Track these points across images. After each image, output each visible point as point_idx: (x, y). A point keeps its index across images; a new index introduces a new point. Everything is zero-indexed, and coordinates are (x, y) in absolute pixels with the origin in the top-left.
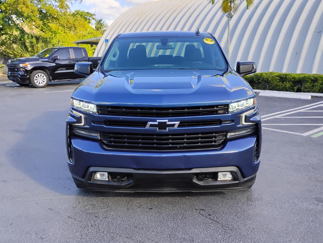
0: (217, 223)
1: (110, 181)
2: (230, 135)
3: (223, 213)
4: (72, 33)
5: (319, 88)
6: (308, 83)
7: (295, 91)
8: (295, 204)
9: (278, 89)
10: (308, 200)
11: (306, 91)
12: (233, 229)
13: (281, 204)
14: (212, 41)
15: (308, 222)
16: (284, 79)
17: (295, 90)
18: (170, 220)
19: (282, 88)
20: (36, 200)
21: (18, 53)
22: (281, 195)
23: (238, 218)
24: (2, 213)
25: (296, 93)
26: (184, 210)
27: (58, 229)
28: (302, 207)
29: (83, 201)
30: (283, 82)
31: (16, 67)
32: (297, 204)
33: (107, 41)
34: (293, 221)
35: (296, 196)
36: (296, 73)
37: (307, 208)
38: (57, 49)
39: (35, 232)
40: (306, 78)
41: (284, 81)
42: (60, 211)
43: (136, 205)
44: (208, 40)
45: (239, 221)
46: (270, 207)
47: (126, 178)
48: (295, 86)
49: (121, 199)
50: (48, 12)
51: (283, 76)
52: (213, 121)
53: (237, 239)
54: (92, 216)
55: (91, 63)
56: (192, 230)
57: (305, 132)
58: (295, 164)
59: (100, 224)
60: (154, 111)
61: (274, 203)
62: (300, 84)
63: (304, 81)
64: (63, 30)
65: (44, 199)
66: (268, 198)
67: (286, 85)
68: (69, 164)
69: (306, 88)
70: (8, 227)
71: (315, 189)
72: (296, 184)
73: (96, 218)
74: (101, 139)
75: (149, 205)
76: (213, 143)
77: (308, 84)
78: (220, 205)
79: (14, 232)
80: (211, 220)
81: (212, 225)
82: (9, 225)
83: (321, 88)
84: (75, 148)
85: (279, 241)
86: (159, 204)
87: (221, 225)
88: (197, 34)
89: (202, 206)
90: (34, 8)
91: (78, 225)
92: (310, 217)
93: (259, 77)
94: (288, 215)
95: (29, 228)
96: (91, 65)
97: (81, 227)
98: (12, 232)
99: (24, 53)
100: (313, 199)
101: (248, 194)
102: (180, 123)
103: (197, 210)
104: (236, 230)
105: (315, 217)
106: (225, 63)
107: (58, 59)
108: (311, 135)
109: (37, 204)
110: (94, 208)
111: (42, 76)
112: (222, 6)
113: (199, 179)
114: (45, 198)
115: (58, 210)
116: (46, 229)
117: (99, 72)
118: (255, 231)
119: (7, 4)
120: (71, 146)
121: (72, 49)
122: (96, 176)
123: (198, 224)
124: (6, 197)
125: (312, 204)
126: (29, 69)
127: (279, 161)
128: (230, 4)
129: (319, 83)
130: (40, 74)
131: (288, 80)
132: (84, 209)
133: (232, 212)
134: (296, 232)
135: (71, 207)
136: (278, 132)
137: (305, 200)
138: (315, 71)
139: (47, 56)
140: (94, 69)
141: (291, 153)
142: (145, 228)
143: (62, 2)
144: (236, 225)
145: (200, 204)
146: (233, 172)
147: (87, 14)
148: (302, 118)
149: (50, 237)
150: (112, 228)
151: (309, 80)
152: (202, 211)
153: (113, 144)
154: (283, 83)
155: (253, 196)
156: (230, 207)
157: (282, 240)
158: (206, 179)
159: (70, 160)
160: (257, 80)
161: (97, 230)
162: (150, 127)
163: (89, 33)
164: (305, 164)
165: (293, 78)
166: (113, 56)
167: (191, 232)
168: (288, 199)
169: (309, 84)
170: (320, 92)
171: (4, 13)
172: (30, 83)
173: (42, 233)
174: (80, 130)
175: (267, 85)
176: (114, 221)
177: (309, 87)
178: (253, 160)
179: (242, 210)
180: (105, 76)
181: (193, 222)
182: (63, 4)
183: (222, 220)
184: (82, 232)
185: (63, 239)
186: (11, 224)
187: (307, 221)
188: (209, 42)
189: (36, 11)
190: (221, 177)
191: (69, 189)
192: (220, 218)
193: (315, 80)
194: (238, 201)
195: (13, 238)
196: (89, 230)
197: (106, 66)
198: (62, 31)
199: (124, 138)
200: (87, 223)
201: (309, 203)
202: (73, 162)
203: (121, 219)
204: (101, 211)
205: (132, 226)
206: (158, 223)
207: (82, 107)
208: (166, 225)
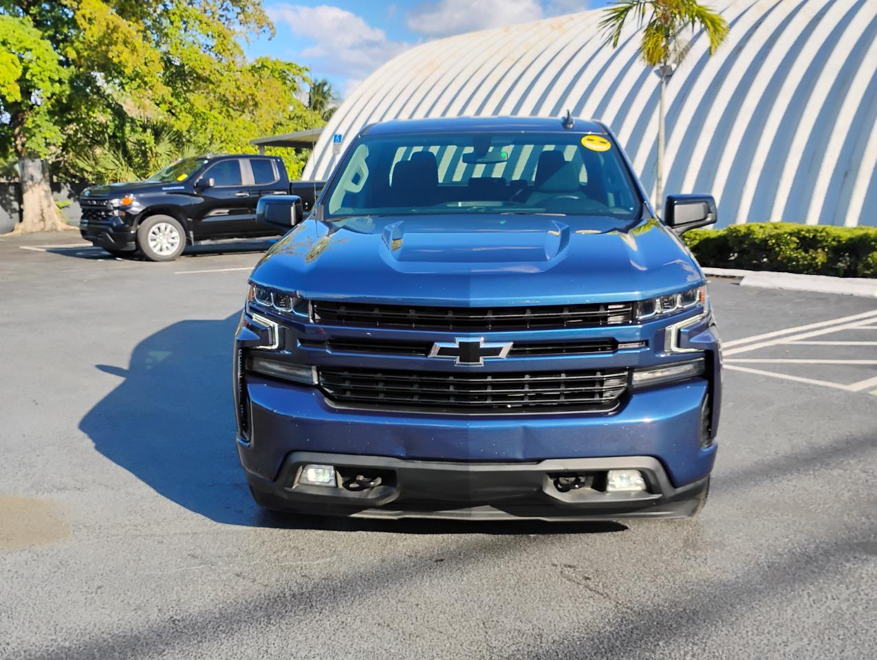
0: (605, 598)
1: (340, 488)
3: (620, 575)
4: (247, 117)
8: (808, 557)
9: (793, 269)
10: (842, 550)
11: (869, 274)
14: (604, 143)
15: (836, 601)
16: (809, 242)
17: (841, 272)
18: (487, 589)
19: (803, 266)
20: (157, 533)
21: (107, 169)
22: (773, 535)
25: (843, 279)
26: (523, 566)
29: (272, 539)
30: (806, 251)
31: (103, 208)
32: (814, 559)
33: (338, 139)
38: (207, 159)
39: (157, 606)
41: (811, 247)
42: (215, 561)
43: (404, 551)
44: (592, 140)
45: (661, 594)
47: (379, 481)
50: (187, 64)
51: (807, 235)
52: (597, 343)
53: (651, 634)
54: (294, 573)
55: (297, 197)
56: (540, 612)
57: (856, 381)
59: (313, 592)
60: (450, 315)
63: (864, 246)
64: (224, 110)
65: (177, 531)
66: (739, 542)
68: (240, 446)
70: (93, 595)
73: (305, 578)
74: (319, 384)
75: (436, 553)
76: (597, 398)
78: (616, 555)
79: (106, 606)
81: (591, 602)
82: (94, 590)
84: (254, 405)
85: (757, 644)
86: (461, 549)
87: (615, 603)
88: (566, 124)
89: (570, 558)
90: (150, 53)
91: (260, 594)
93: (743, 237)
95: (143, 596)
96: (297, 201)
98: (102, 606)
99: (123, 170)
100: (855, 546)
101: (688, 532)
102: (514, 346)
103: (554, 565)
104: (650, 614)
105: (855, 589)
106: (637, 197)
107: (210, 188)
109: (160, 542)
110: (300, 556)
111: (168, 230)
114: (181, 529)
115: (213, 558)
116: (182, 601)
117: (318, 222)
118: (698, 618)
119: (82, 43)
120: (246, 401)
121: (248, 161)
122: (305, 475)
123: (556, 599)
124: (85, 526)
126: (135, 212)
128: (665, 42)
130: (163, 226)
131: (821, 244)
132: (276, 556)
133: (643, 573)
134: (802, 624)
135: (242, 553)
136: (782, 381)
139: (183, 177)
140: (304, 213)
142: (423, 605)
143: (224, 37)
144: (651, 602)
145: (564, 553)
146: (647, 472)
147: (288, 67)
148: (851, 346)
149: (194, 619)
152: (569, 569)
153: (348, 395)
154: (808, 253)
155: (702, 536)
156: (641, 561)
157: (765, 641)
158: (577, 486)
159: (242, 436)
161: (306, 606)
162: (438, 354)
163: (292, 116)
165: (834, 240)
166: (353, 181)
167: (538, 616)
171: (72, 67)
172: (137, 250)
173: (175, 610)
176: (349, 587)
178: (698, 443)
179: (669, 568)
180: (333, 230)
181: (544, 593)
182: (225, 42)
184: (270, 611)
185: (224, 625)
186: (99, 588)
188: (596, 144)
189: (157, 62)
190: (615, 483)
192: (613, 587)
194: (662, 548)
195: (105, 618)
196: (286, 605)
197: (335, 204)
198: (222, 111)
199: (377, 382)
202: (250, 440)
203: (366, 583)
204: (318, 562)
205: (392, 598)
206: (457, 594)
207: (276, 305)
208: (476, 599)
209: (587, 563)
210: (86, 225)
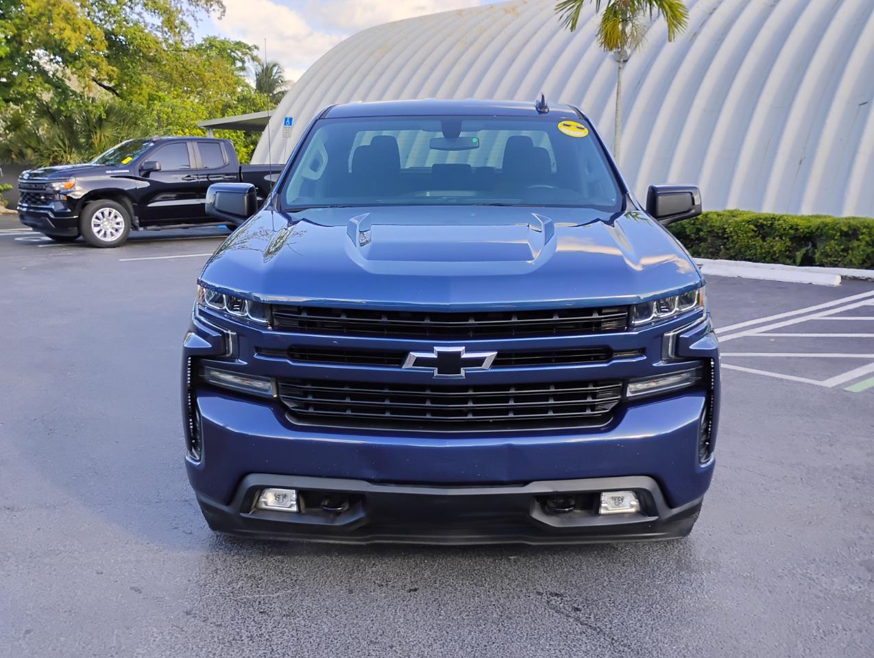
0: (598, 633)
1: (304, 514)
2: (633, 390)
3: (612, 605)
4: (195, 99)
5: (861, 255)
6: (832, 241)
7: (798, 264)
8: (810, 579)
9: (751, 257)
10: (845, 570)
11: (827, 263)
12: (641, 650)
13: (772, 581)
14: (581, 128)
15: (847, 633)
16: (767, 230)
17: (798, 260)
18: (468, 624)
19: (761, 254)
20: (96, 562)
22: (770, 553)
23: (654, 620)
25: (800, 268)
26: (505, 595)
27: (159, 646)
28: (828, 588)
29: (226, 567)
30: (764, 239)
31: (43, 191)
32: (816, 581)
33: (288, 121)
34: (806, 629)
35: (811, 559)
36: (799, 215)
37: (843, 591)
38: (154, 142)
40: (827, 228)
41: (769, 235)
42: (162, 596)
43: (374, 579)
44: (569, 126)
45: (659, 627)
46: (743, 589)
47: (347, 507)
48: (798, 251)
49: (330, 562)
50: (132, 43)
51: (765, 223)
52: (589, 352)
54: (251, 609)
55: (252, 185)
56: (528, 653)
57: (830, 377)
58: (804, 466)
59: (274, 633)
60: (427, 321)
61: (753, 578)
62: (810, 244)
63: (822, 235)
65: (119, 559)
66: (735, 562)
67: (772, 247)
68: (189, 465)
69: (827, 256)
70: (21, 641)
71: (861, 538)
72: (810, 523)
73: (264, 615)
74: (278, 398)
75: (409, 580)
76: (589, 412)
77: (833, 245)
78: (605, 580)
80: (581, 624)
81: (584, 639)
82: (21, 635)
83: (868, 255)
84: (206, 421)
86: (437, 576)
87: (610, 640)
88: (541, 108)
89: (555, 584)
90: (93, 31)
91: (213, 637)
92: (853, 618)
93: (701, 224)
94: (793, 612)
95: (77, 642)
96: (251, 190)
97: (221, 641)
99: (65, 152)
100: (858, 566)
101: (679, 552)
102: (498, 356)
103: (539, 593)
104: (650, 652)
105: (865, 617)
106: (616, 190)
107: (157, 171)
108: (846, 387)
109: (98, 573)
110: (258, 587)
111: (112, 215)
112: (601, 31)
113: (547, 509)
114: (122, 557)
115: (159, 593)
116: (124, 648)
117: (274, 212)
119: (22, 19)
120: (196, 416)
121: (195, 144)
122: (263, 500)
123: (545, 636)
124: (14, 554)
125: (857, 581)
126: (77, 196)
127: (760, 458)
128: (623, 26)
129: (864, 243)
130: (106, 210)
131: (779, 231)
132: (230, 589)
133: (637, 601)
135: (192, 585)
137: (837, 570)
138: (850, 210)
139: (128, 160)
141: (793, 435)
142: (398, 647)
143: (170, 14)
144: (649, 638)
145: (549, 579)
146: (643, 493)
147: (237, 46)
148: (818, 338)
150: (309, 645)
151: (834, 232)
152: (556, 598)
153: (311, 410)
154: (766, 241)
155: (693, 556)
156: (633, 587)
158: (567, 510)
159: (192, 454)
160: (694, 231)
161: (265, 651)
162: (414, 365)
163: (241, 98)
164: (834, 466)
165: (791, 228)
166: (311, 168)
168: (792, 567)
169: (836, 244)
170: (866, 265)
171: (13, 44)
172: (79, 235)
174: (220, 372)
175: (720, 246)
176: (313, 625)
177: (836, 253)
178: (697, 458)
179: (664, 595)
180: (292, 222)
181: (531, 628)
182: (172, 19)
183: (611, 624)
186: (28, 632)
188: (575, 131)
189: (101, 40)
190: (608, 505)
191: (186, 533)
192: (606, 620)
193: (850, 233)
194: (653, 570)
196: (243, 650)
197: (291, 195)
199: (343, 396)
200: (238, 630)
201: (847, 577)
202: (200, 459)
203: (332, 620)
204: (278, 594)
205: (362, 639)
206: (435, 632)
207: (229, 309)
208: (456, 638)
209: (575, 591)
210: (25, 209)
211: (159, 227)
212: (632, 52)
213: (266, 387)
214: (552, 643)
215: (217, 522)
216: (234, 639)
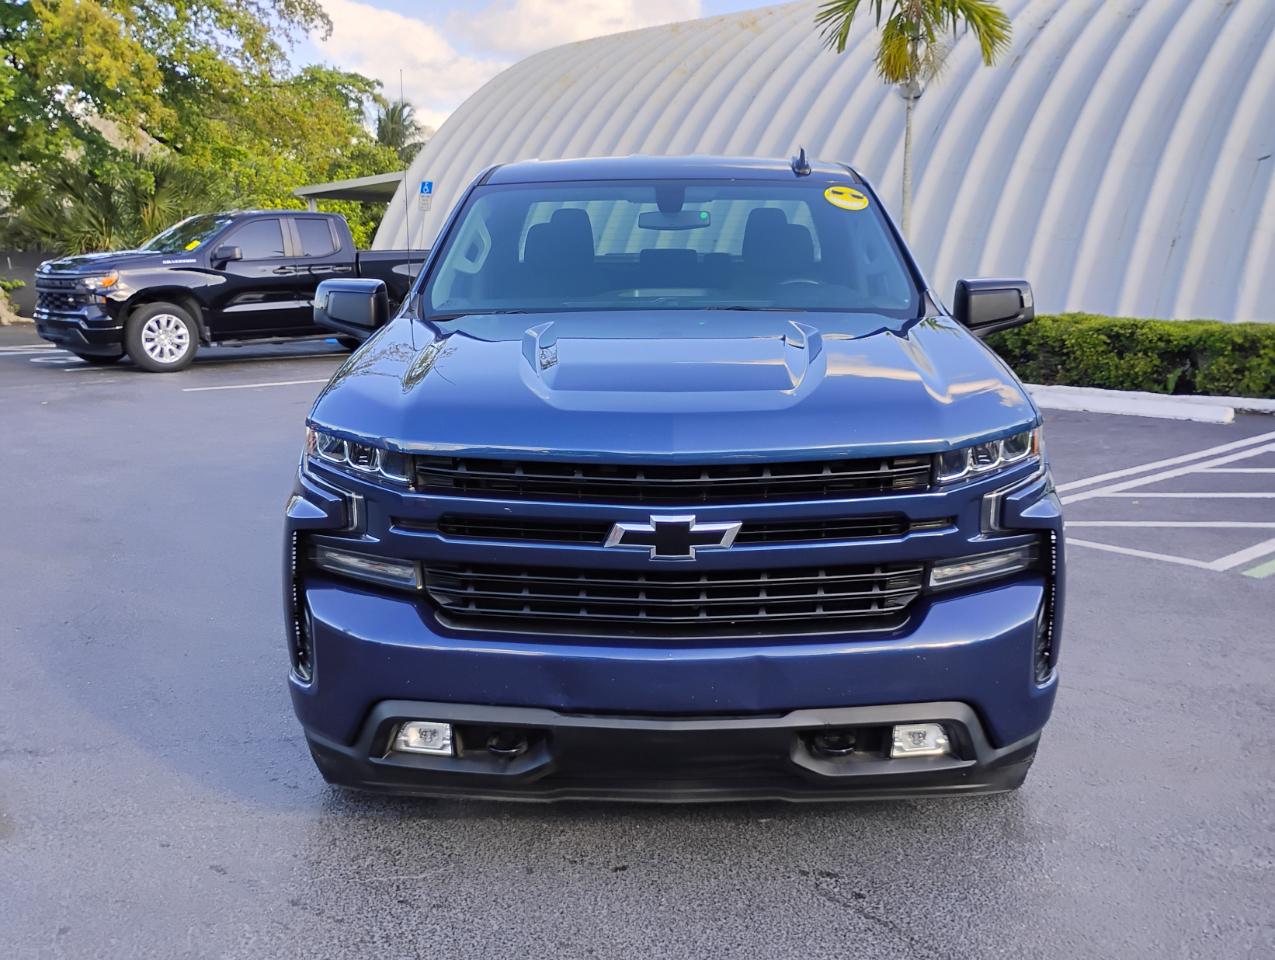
0: (891, 931)
1: (461, 759)
2: (939, 576)
3: (911, 889)
4: (290, 155)
5: (1263, 378)
6: (1221, 358)
7: (1171, 391)
8: (1197, 851)
9: (1101, 382)
10: (1247, 837)
11: (1213, 390)
12: (954, 954)
13: (1142, 854)
14: (858, 197)
15: (1254, 928)
16: (1125, 342)
17: (1171, 386)
18: (701, 918)
19: (1116, 377)
20: (159, 829)
21: (78, 232)
22: (1138, 813)
23: (972, 911)
24: (27, 883)
25: (1174, 397)
26: (753, 876)
27: (253, 950)
28: (1224, 865)
29: (348, 836)
30: (1120, 355)
31: (72, 291)
32: (1207, 853)
33: (427, 188)
34: (1192, 923)
35: (1199, 821)
36: (1172, 320)
37: (1246, 869)
38: (231, 218)
40: (1212, 339)
41: (1128, 349)
42: (256, 878)
43: (563, 852)
44: (841, 193)
45: (978, 922)
46: (1101, 866)
47: (524, 748)
48: (1170, 372)
49: (499, 828)
50: (198, 75)
51: (1122, 332)
52: (875, 522)
54: (386, 897)
55: (381, 282)
57: (1221, 556)
58: (1185, 686)
59: (420, 932)
60: (640, 479)
61: (1114, 849)
62: (1189, 364)
63: (1205, 349)
64: (256, 143)
65: (192, 824)
66: (1088, 826)
67: (1133, 366)
68: (294, 688)
69: (1213, 379)
70: (53, 945)
72: (1196, 769)
73: (404, 905)
74: (424, 590)
75: (613, 854)
76: (875, 609)
77: (1222, 364)
78: (899, 854)
80: (867, 918)
81: (870, 939)
82: (54, 936)
84: (319, 624)
86: (654, 848)
87: (908, 940)
88: (799, 168)
89: (827, 860)
90: (143, 58)
91: (331, 938)
92: (1261, 907)
93: (1029, 334)
94: (1173, 899)
95: (135, 946)
96: (380, 288)
97: (343, 944)
99: (102, 234)
100: (1266, 831)
101: (1006, 811)
102: (743, 528)
103: (804, 873)
107: (236, 260)
108: (1244, 570)
109: (163, 846)
110: (395, 865)
111: (172, 325)
112: (881, 53)
113: (814, 750)
114: (198, 821)
115: (252, 873)
116: (202, 954)
117: (414, 321)
119: (38, 41)
120: (305, 617)
121: (292, 221)
122: (403, 738)
123: (813, 935)
124: (41, 819)
125: (1265, 852)
126: (122, 297)
127: (1121, 674)
128: (913, 46)
129: (1266, 361)
130: (163, 318)
131: (1142, 344)
132: (355, 867)
133: (946, 883)
135: (299, 862)
136: (1111, 554)
137: (1237, 837)
138: (1246, 313)
139: (195, 245)
141: (1169, 641)
142: (600, 952)
143: (255, 34)
144: (965, 937)
145: (817, 851)
146: (955, 726)
147: (351, 80)
148: (1201, 499)
150: (471, 949)
151: (1223, 345)
152: (828, 879)
153: (472, 608)
154: (1123, 359)
156: (940, 863)
158: (844, 751)
159: (298, 671)
160: (1019, 344)
162: (622, 542)
163: (356, 153)
164: (1229, 687)
165: (1160, 339)
166: (467, 257)
169: (1227, 363)
171: (24, 77)
172: (124, 353)
174: (340, 553)
175: (1056, 365)
176: (476, 920)
177: (1226, 375)
178: (1032, 676)
179: (985, 874)
180: (441, 336)
181: (793, 924)
182: (256, 41)
183: (909, 916)
186: (63, 931)
187: (1250, 925)
188: (848, 200)
189: (153, 71)
190: (903, 744)
191: (290, 787)
192: (901, 911)
193: (1247, 346)
194: (969, 839)
197: (439, 295)
198: (253, 145)
199: (519, 587)
200: (367, 928)
201: (1251, 847)
202: (311, 679)
203: (504, 912)
204: (423, 876)
205: (548, 939)
206: (654, 930)
207: (352, 462)
208: (685, 937)
209: (856, 869)
210: (45, 317)
211: (240, 342)
212: (927, 85)
213: (407, 575)
214: (823, 944)
215: (333, 769)
216: (361, 941)
